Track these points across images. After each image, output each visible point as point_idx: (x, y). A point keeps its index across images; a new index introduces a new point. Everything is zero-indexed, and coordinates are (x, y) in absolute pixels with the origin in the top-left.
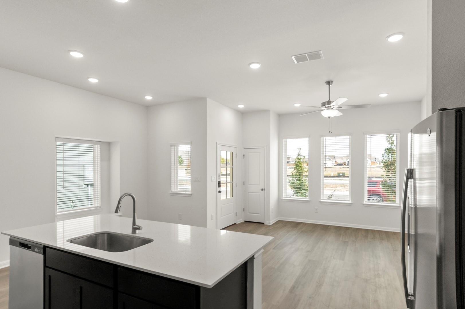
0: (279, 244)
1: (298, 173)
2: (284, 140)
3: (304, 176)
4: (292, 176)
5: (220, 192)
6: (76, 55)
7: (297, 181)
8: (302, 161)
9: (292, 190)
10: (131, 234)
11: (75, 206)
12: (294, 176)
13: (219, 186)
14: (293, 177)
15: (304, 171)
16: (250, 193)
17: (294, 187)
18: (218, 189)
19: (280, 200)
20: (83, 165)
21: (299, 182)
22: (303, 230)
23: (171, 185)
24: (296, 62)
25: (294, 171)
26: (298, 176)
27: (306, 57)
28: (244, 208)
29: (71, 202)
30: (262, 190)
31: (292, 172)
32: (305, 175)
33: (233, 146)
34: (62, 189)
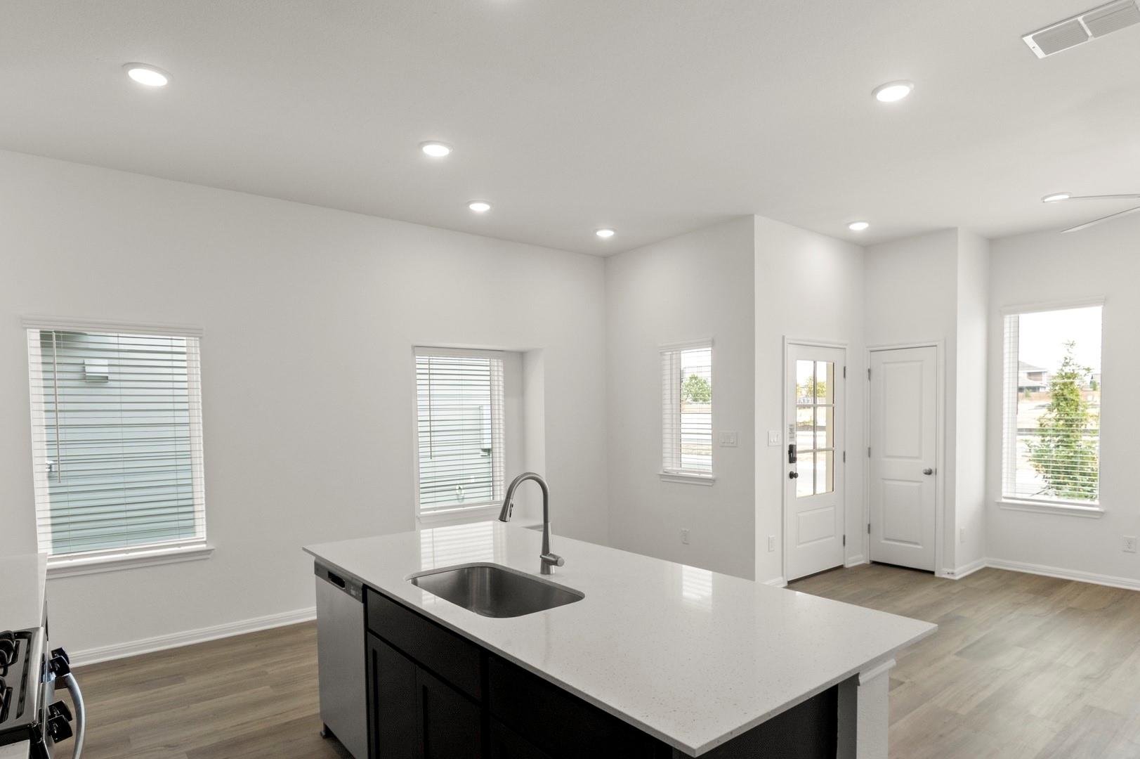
0: (978, 641)
1: (1061, 422)
2: (1008, 320)
3: (1086, 431)
4: (1042, 431)
5: (793, 475)
6: (436, 151)
7: (1058, 446)
8: (1077, 382)
9: (1041, 476)
10: (540, 576)
11: (466, 496)
12: (1047, 430)
13: (792, 460)
14: (1043, 436)
15: (1084, 415)
16: (887, 482)
17: (1047, 467)
18: (790, 468)
19: (991, 506)
20: (478, 406)
21: (1064, 452)
22: (1071, 605)
23: (664, 455)
24: (1040, 53)
25: (1049, 416)
26: (1061, 433)
27: (1082, 29)
28: (869, 525)
29: (457, 487)
30: (929, 473)
31: (1039, 420)
32: (1089, 427)
33: (836, 346)
34: (429, 459)
